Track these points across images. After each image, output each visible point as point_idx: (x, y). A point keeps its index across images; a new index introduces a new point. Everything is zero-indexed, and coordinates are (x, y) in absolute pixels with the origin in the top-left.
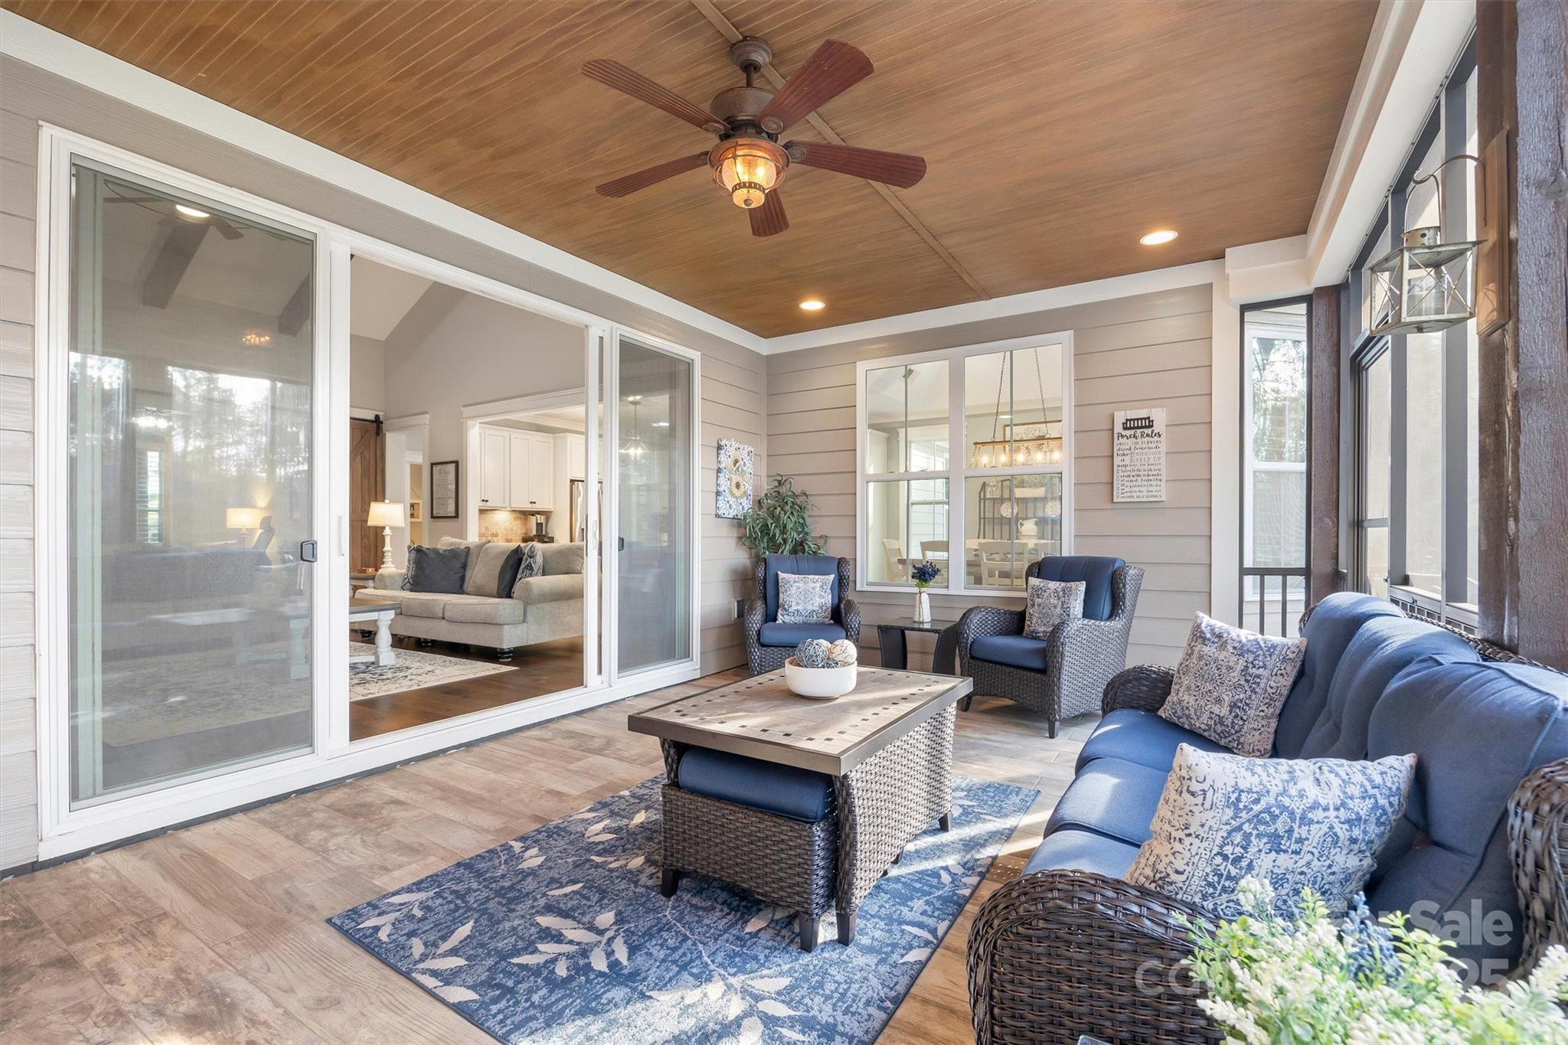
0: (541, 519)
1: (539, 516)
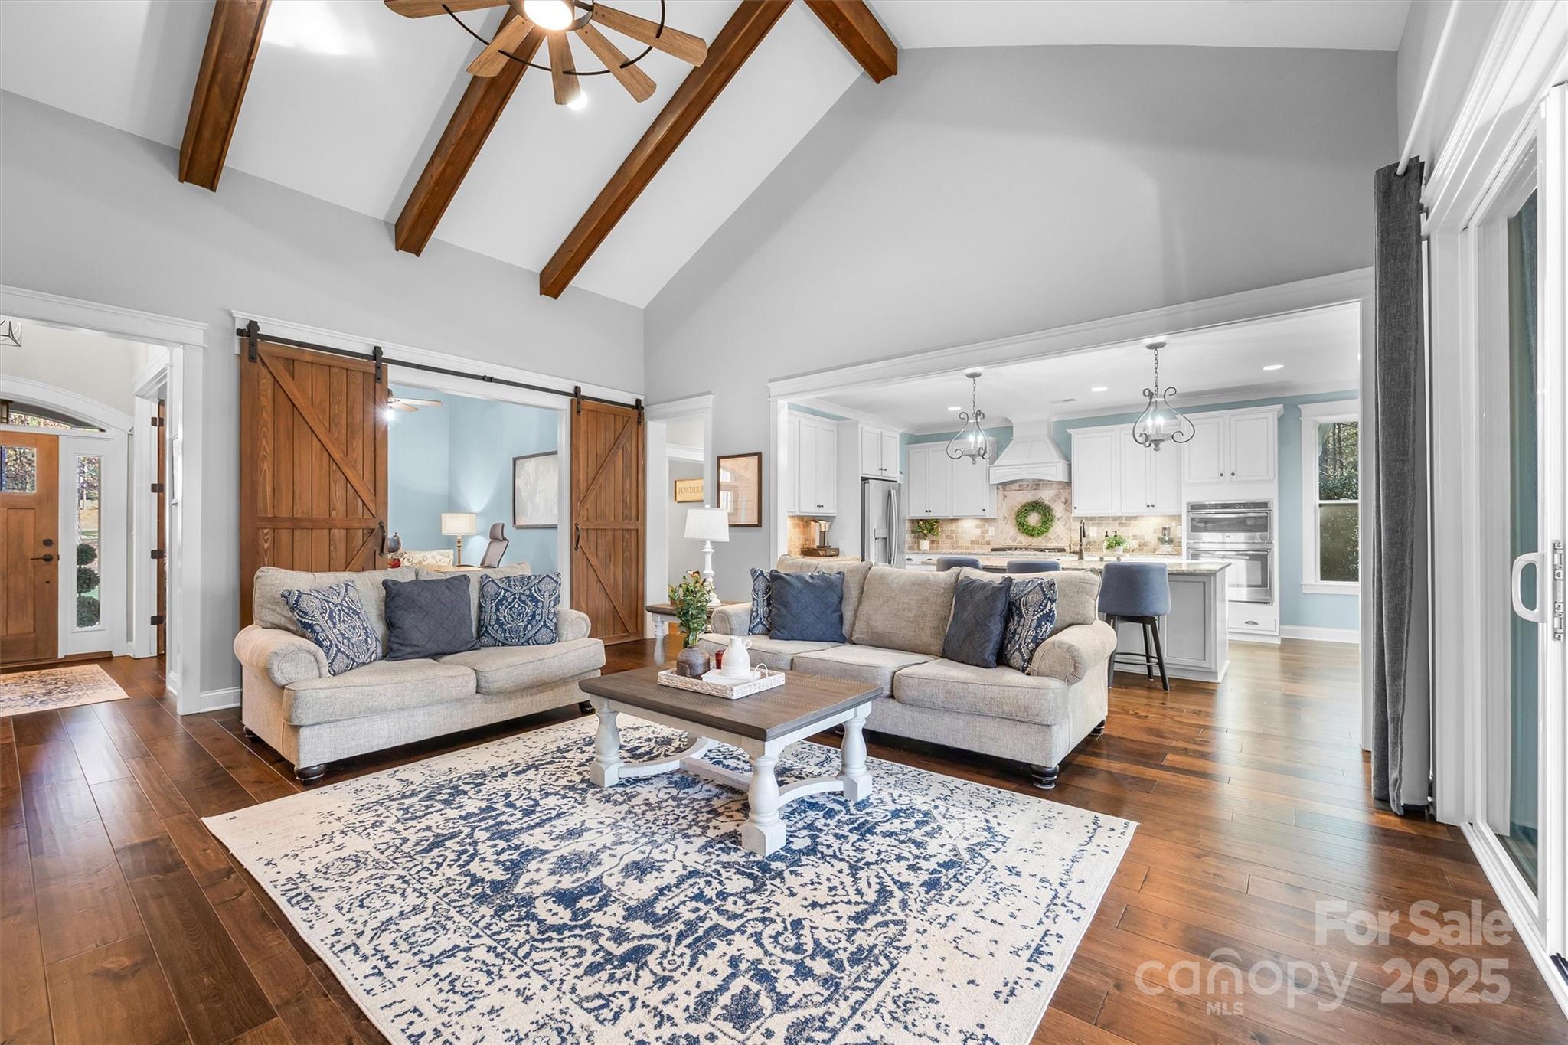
0: (825, 526)
1: (822, 523)
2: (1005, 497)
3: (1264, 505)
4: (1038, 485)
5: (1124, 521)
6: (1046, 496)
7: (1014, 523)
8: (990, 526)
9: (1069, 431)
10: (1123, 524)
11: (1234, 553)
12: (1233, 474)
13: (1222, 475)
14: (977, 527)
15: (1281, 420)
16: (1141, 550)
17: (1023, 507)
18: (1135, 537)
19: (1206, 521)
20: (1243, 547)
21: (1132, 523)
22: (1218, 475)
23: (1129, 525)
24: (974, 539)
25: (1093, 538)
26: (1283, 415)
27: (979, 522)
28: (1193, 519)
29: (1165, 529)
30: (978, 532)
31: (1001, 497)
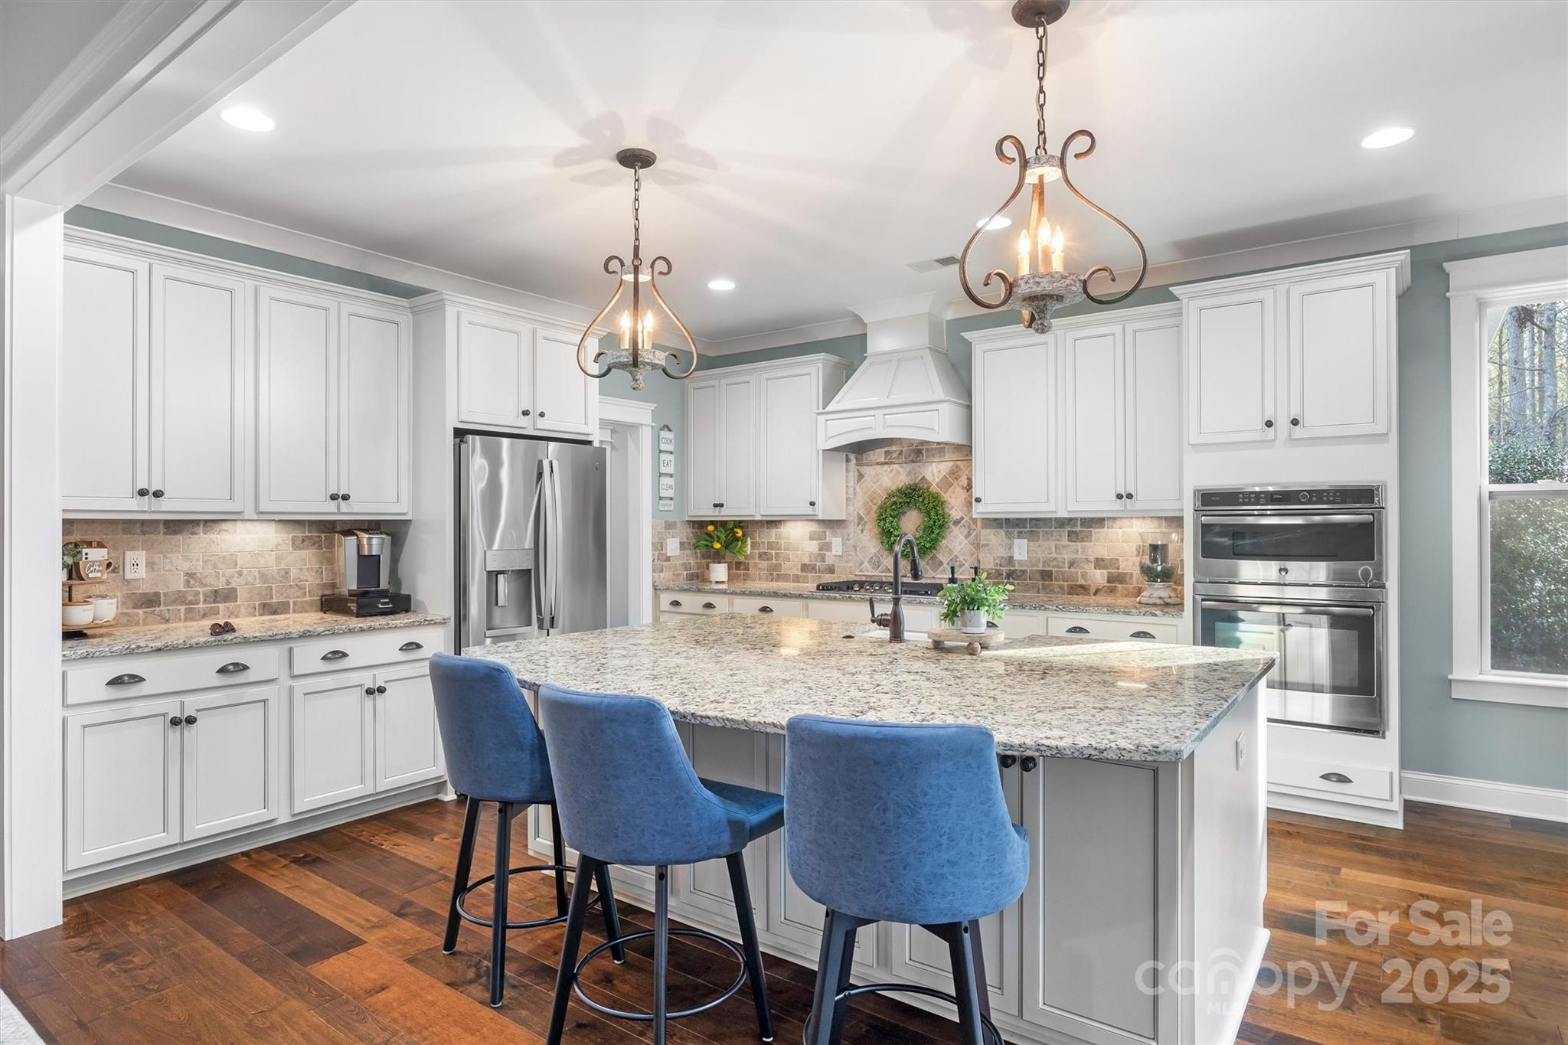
0: (375, 544)
1: (364, 536)
2: (861, 476)
3: (1365, 495)
4: (918, 452)
5: (1078, 529)
6: (934, 472)
7: (876, 531)
8: (835, 535)
9: (967, 335)
10: (1075, 533)
11: (1299, 610)
12: (1295, 422)
13: (1269, 424)
14: (812, 538)
15: (1404, 299)
16: (1112, 591)
17: (890, 496)
18: (1100, 563)
19: (1238, 532)
20: (1321, 595)
21: (1096, 532)
22: (1260, 424)
23: (1087, 538)
24: (806, 561)
25: (1020, 561)
26: (1409, 288)
27: (813, 527)
28: (1206, 528)
29: (1154, 548)
30: (813, 547)
31: (853, 475)
